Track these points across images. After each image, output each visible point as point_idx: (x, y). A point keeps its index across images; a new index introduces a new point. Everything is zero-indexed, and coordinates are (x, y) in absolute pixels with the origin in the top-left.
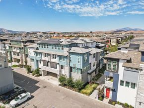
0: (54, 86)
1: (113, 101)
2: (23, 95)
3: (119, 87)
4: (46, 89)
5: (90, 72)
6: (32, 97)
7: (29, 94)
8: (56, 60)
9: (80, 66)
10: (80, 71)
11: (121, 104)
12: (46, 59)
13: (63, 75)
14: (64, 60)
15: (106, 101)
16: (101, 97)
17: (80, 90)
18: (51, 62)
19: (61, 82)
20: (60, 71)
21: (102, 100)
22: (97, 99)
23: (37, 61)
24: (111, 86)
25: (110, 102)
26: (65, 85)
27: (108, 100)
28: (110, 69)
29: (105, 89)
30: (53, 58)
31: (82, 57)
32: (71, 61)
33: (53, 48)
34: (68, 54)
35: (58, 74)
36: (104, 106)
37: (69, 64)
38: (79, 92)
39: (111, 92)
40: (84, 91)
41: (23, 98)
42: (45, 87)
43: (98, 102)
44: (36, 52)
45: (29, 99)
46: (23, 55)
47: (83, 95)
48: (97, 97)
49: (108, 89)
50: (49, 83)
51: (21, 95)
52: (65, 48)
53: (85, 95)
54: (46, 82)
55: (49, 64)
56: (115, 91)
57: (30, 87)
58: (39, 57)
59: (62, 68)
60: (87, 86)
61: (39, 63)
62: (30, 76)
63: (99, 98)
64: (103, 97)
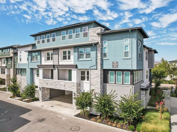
8: (71, 61)
23: (32, 70)
30: (65, 58)
32: (105, 55)
34: (99, 39)
35: (74, 91)
37: (102, 65)
42: (42, 120)
46: (12, 70)
55: (55, 72)
59: (83, 78)
61: (36, 76)
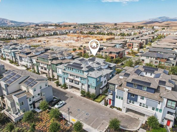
0: (78, 97)
1: (113, 106)
2: (61, 102)
3: (116, 98)
4: (72, 98)
5: (101, 87)
6: (66, 103)
7: (64, 102)
8: (79, 79)
9: (94, 85)
10: (94, 88)
11: (116, 108)
12: (72, 78)
13: (83, 89)
14: (84, 80)
15: (109, 106)
16: (106, 104)
17: (94, 99)
18: (75, 81)
19: (82, 94)
20: (82, 87)
21: (106, 106)
22: (104, 105)
23: (64, 78)
24: (112, 98)
25: (111, 107)
26: (84, 96)
27: (110, 106)
28: (111, 88)
29: (109, 100)
30: (77, 77)
31: (95, 80)
32: (89, 81)
33: (76, 71)
34: (87, 77)
35: (80, 88)
36: (107, 109)
37: (88, 83)
38: (94, 101)
39: (112, 101)
40: (97, 100)
41: (61, 104)
42: (72, 97)
43: (104, 107)
44: (63, 72)
45: (64, 104)
46: (51, 70)
47: (96, 102)
48: (104, 104)
49: (110, 100)
50: (74, 94)
51: (60, 102)
52: (85, 73)
53: (97, 103)
54: (72, 94)
55: (74, 81)
56: (114, 101)
57: (62, 97)
58: (66, 76)
59: (83, 85)
60: (99, 97)
61: (66, 79)
62: (59, 88)
63: (105, 104)
64: (107, 104)
